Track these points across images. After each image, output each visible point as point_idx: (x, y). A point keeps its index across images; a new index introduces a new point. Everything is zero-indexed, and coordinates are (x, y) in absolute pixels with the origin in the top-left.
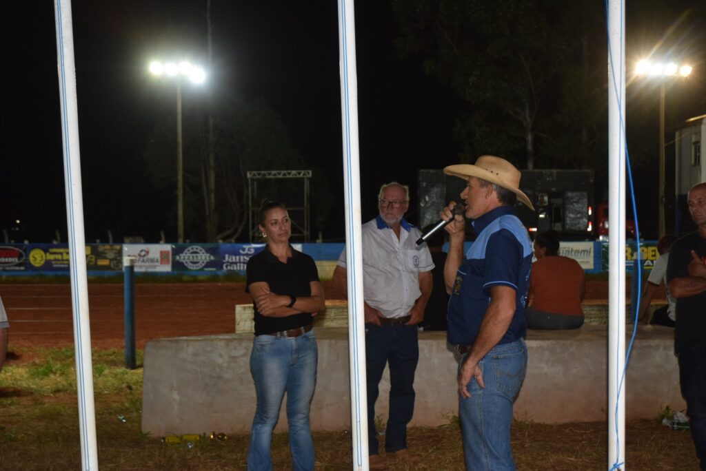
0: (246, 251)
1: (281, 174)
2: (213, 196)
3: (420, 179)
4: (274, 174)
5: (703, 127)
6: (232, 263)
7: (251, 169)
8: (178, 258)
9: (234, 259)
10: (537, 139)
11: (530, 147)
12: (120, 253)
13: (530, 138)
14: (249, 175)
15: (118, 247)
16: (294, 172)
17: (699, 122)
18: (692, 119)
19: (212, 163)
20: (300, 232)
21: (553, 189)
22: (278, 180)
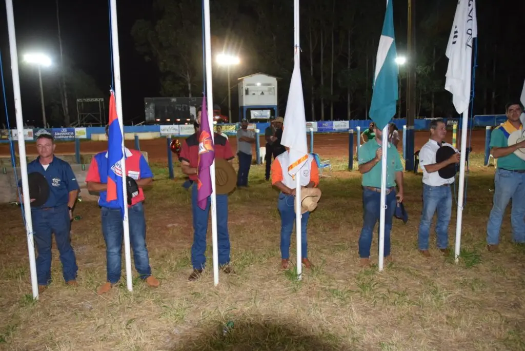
0: (64, 131)
1: (92, 100)
2: (67, 109)
3: (145, 101)
4: (88, 100)
5: (243, 82)
6: (58, 136)
7: (78, 98)
8: (35, 134)
9: (59, 134)
10: (192, 86)
11: (190, 88)
12: (11, 133)
13: (189, 85)
14: (78, 100)
15: (10, 131)
16: (96, 99)
17: (242, 80)
18: (239, 79)
19: (66, 96)
20: (99, 122)
21: (195, 105)
22: (90, 102)
